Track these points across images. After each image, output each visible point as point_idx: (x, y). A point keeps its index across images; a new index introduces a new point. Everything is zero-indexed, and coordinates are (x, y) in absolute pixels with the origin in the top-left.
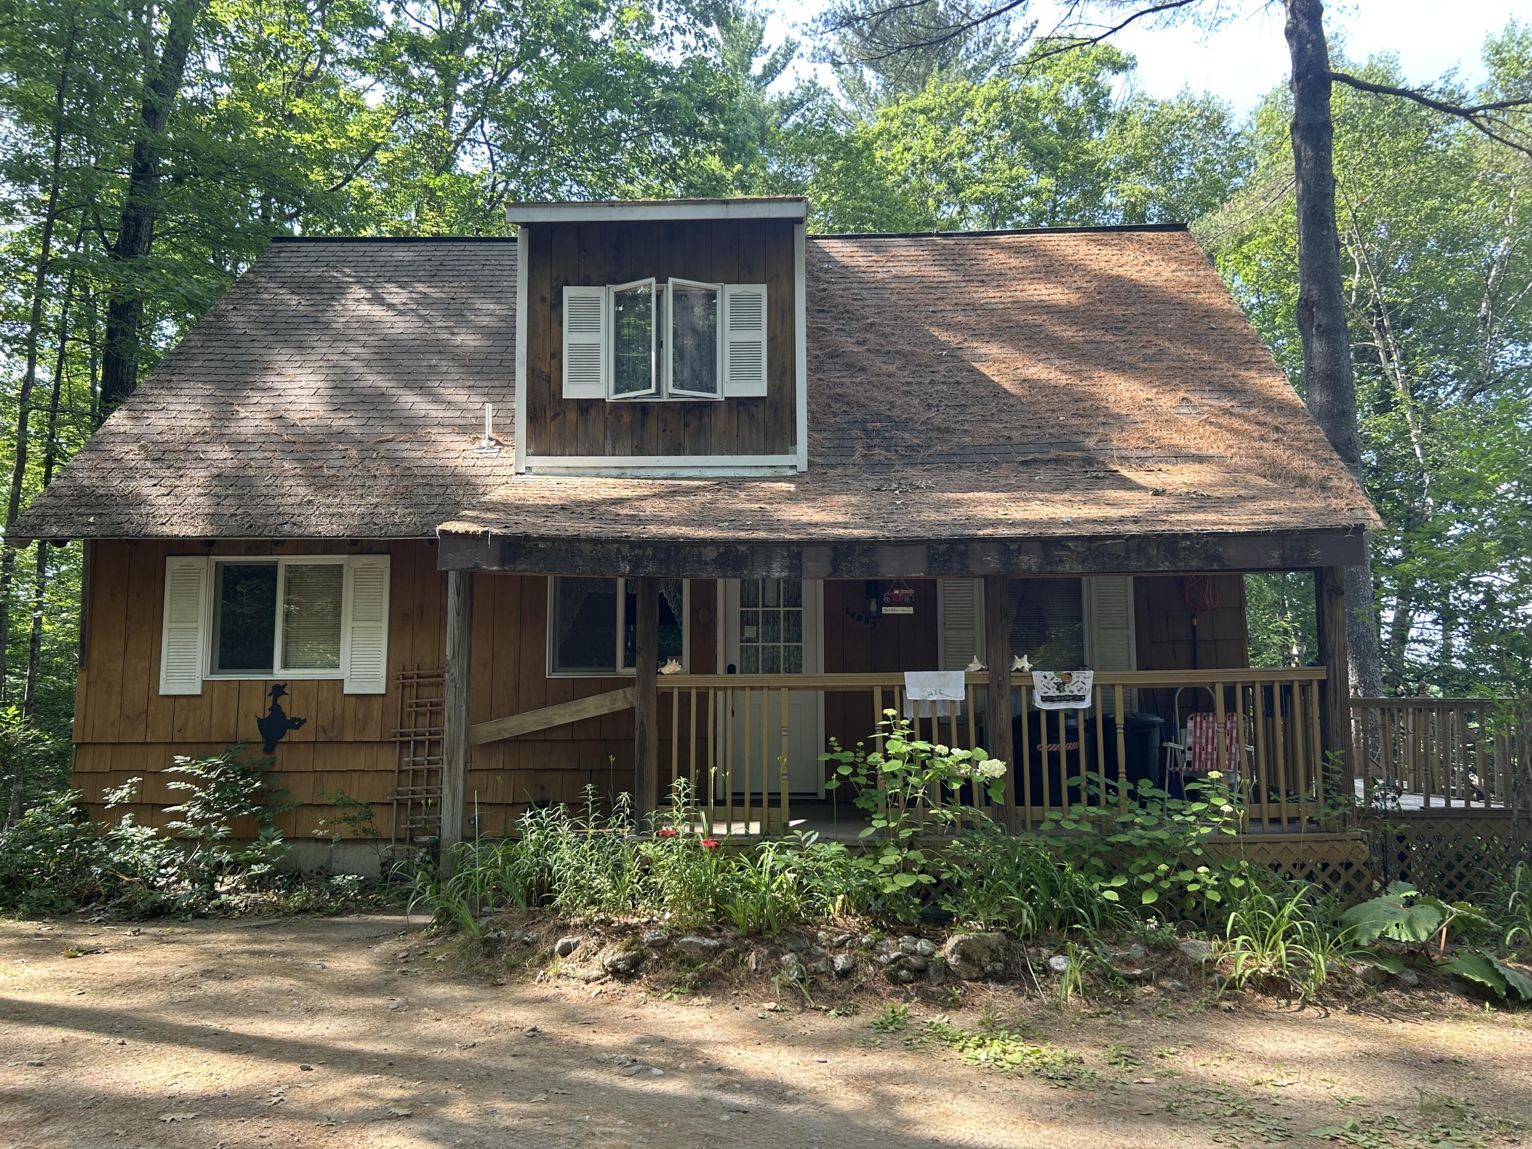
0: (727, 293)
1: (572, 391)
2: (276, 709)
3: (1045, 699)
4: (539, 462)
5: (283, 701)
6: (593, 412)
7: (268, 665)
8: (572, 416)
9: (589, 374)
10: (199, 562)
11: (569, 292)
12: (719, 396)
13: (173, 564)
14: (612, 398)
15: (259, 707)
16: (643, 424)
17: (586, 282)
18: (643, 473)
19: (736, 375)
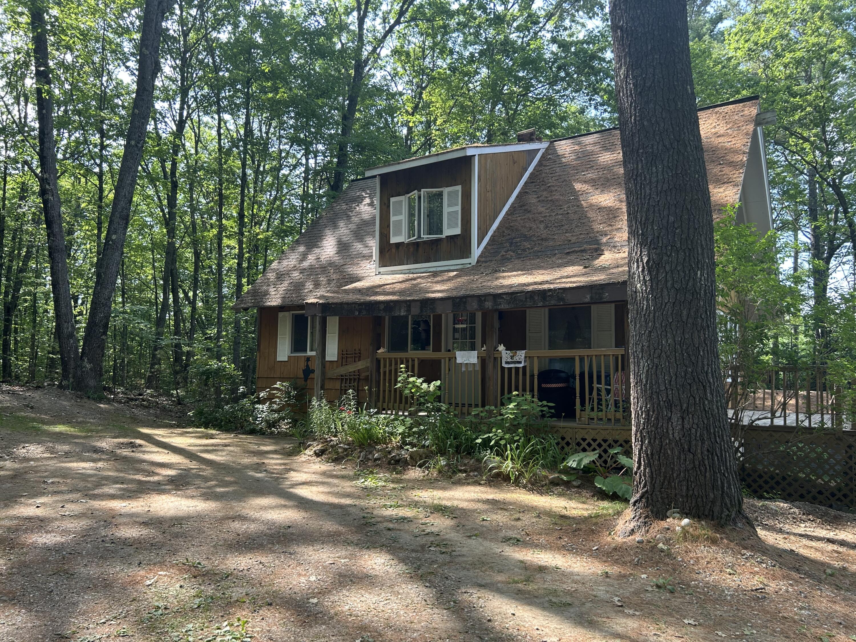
0: (446, 191)
1: (394, 240)
2: (307, 366)
3: (507, 363)
4: (383, 269)
5: (309, 363)
6: (400, 248)
7: (305, 351)
8: (394, 250)
9: (398, 233)
10: (287, 314)
11: (392, 200)
12: (443, 236)
13: (281, 315)
14: (407, 241)
15: (302, 365)
16: (417, 250)
17: (399, 195)
18: (417, 271)
19: (449, 227)
